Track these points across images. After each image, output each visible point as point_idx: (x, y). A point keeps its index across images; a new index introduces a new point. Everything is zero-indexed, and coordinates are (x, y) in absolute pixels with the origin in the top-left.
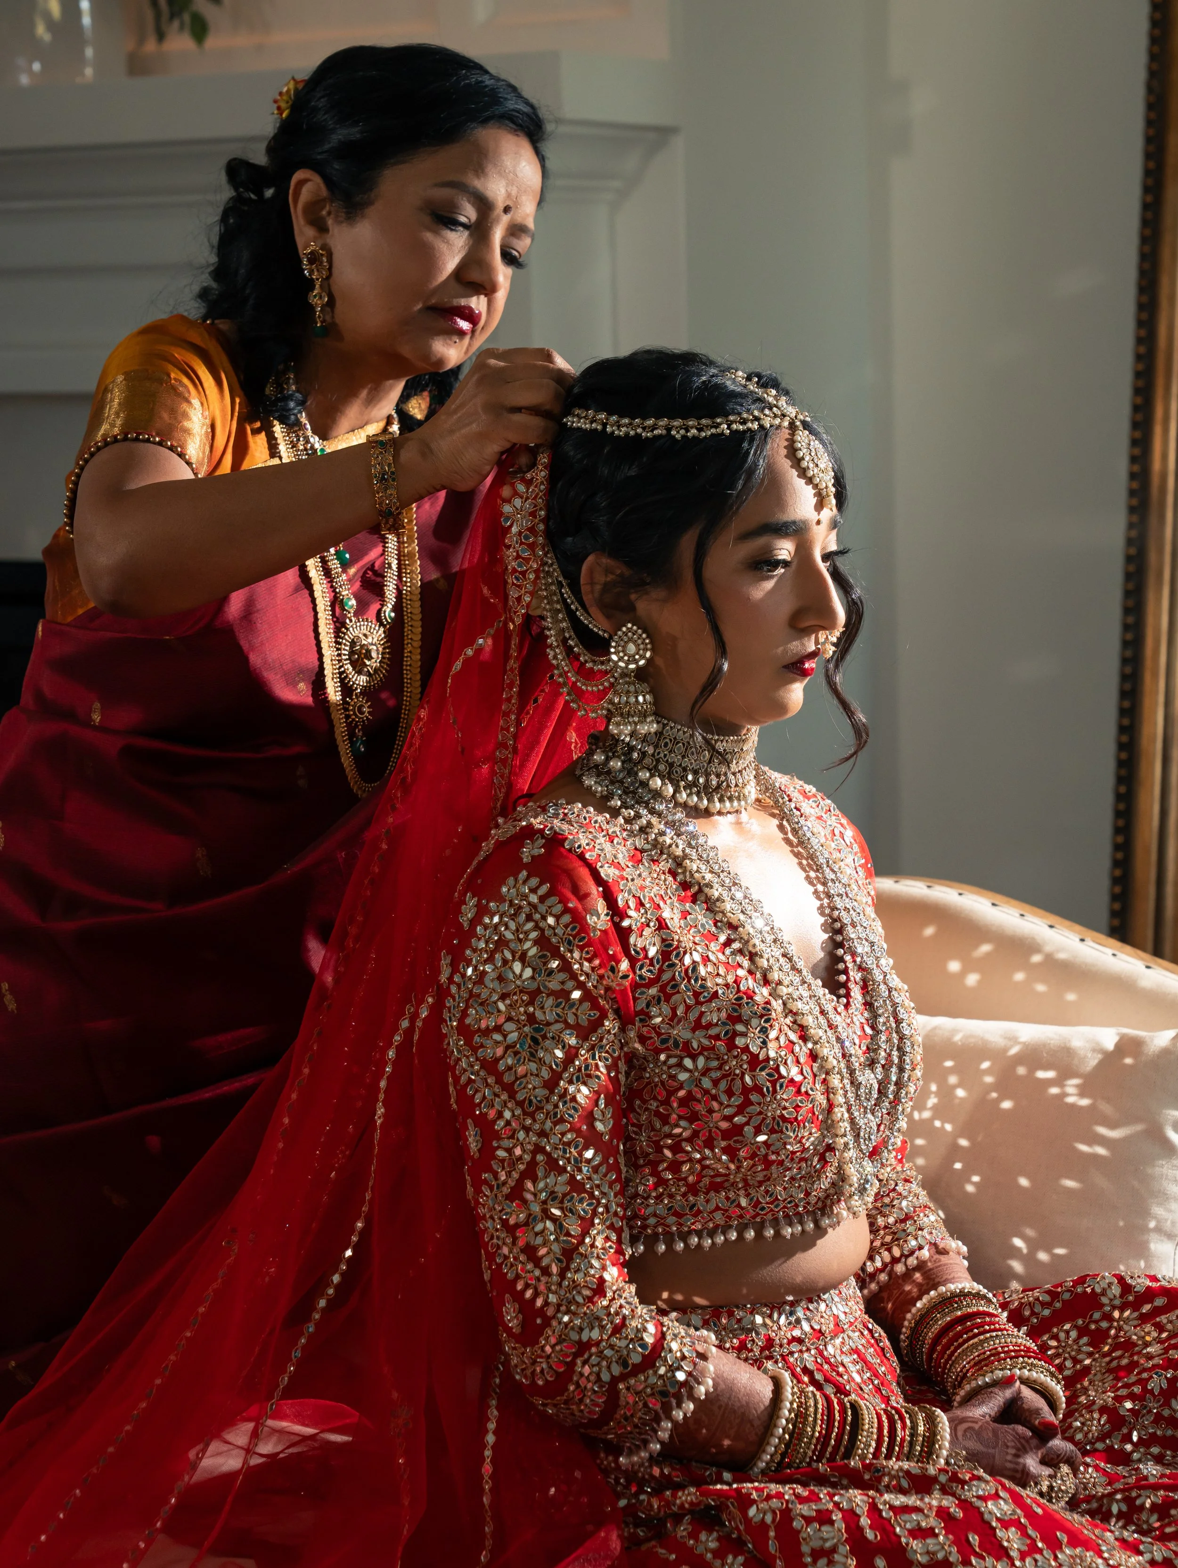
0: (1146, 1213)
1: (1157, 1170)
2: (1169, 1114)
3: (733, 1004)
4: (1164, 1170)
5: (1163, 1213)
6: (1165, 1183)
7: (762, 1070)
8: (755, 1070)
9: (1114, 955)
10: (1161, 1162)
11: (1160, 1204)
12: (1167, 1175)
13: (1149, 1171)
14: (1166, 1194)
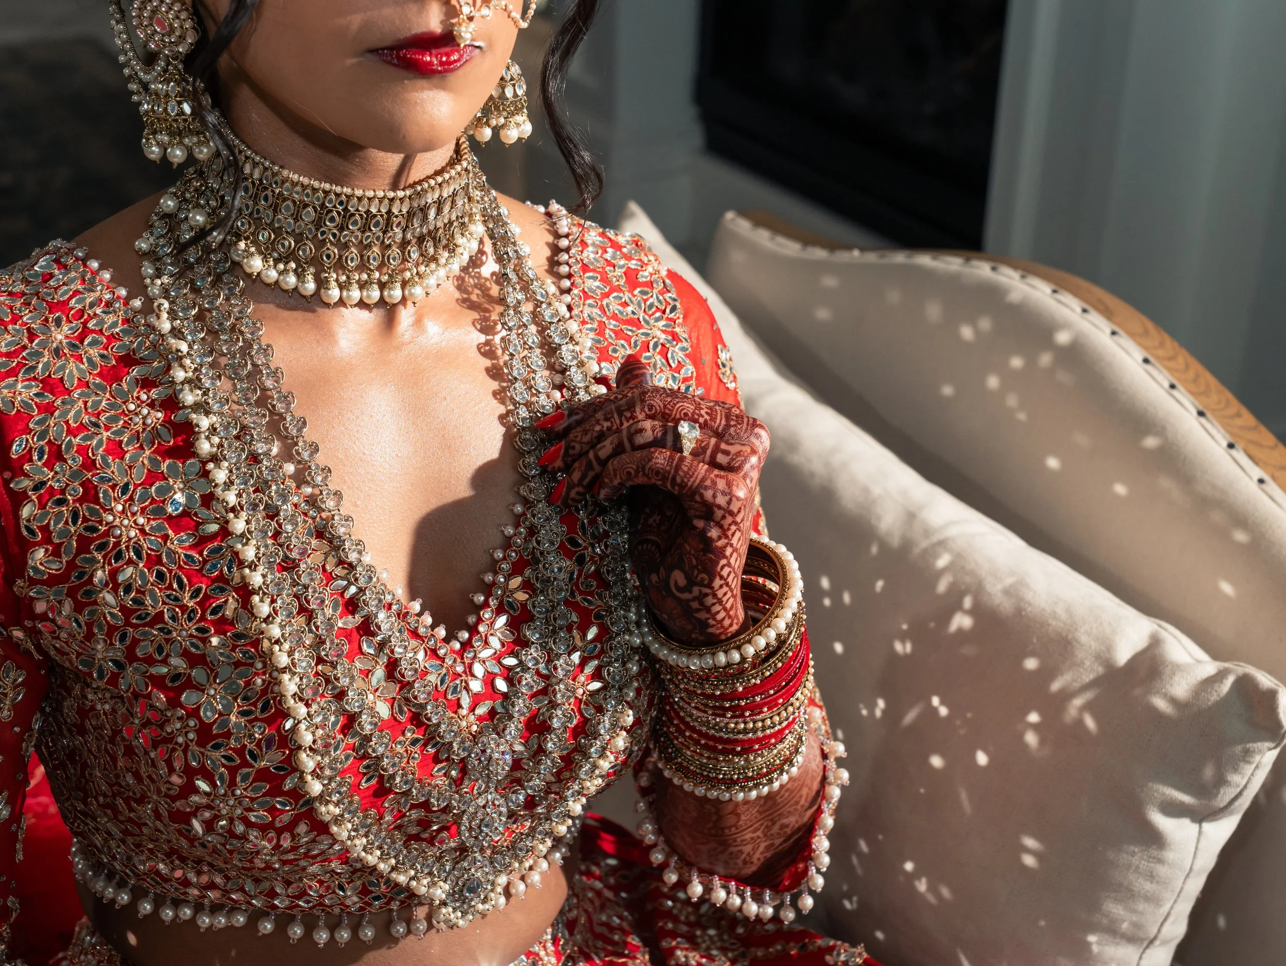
0: (1094, 906)
1: (1124, 858)
2: (1157, 791)
3: (191, 636)
4: (1135, 860)
5: (1122, 913)
6: (1132, 877)
7: (216, 747)
8: (204, 746)
9: (1261, 481)
10: (1132, 848)
11: (1118, 901)
12: (1138, 867)
13: (1111, 855)
14: (1130, 890)
